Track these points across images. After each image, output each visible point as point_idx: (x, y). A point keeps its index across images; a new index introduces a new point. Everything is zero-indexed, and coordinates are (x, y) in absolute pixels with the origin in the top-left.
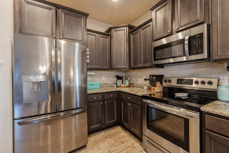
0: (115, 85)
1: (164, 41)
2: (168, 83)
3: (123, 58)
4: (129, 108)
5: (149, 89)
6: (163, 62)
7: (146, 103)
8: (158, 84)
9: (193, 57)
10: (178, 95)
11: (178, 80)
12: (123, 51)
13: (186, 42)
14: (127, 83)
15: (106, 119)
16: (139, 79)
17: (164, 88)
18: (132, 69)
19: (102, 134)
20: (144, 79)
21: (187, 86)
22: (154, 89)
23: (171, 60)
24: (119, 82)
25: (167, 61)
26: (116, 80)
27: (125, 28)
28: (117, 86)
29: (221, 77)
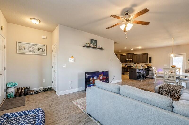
13: (130, 60)
25: (128, 62)
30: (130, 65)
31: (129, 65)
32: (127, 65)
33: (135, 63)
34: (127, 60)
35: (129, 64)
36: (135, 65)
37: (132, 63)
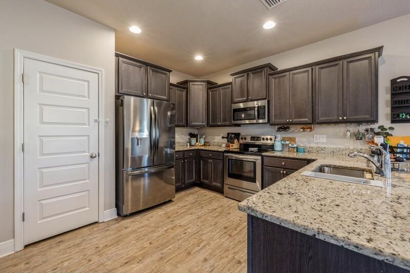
0: (188, 144)
1: (241, 105)
2: (244, 140)
3: (201, 114)
4: (210, 165)
5: (228, 146)
6: (239, 122)
7: (227, 157)
8: (236, 141)
9: (261, 121)
10: (251, 149)
11: (252, 137)
12: (201, 107)
13: (256, 109)
14: (202, 141)
15: (186, 178)
16: (216, 137)
17: (241, 144)
18: (210, 126)
19: (183, 193)
20: (221, 137)
21: (258, 143)
22: (232, 146)
23: (247, 122)
24: (193, 141)
25: (243, 122)
26: (189, 137)
27: (204, 83)
28: (191, 145)
29: (277, 135)
30: (253, 138)
31: (249, 140)
32: (237, 136)
33: (284, 128)
34: (236, 111)
35: (248, 131)
36: (284, 139)
37: (268, 129)
